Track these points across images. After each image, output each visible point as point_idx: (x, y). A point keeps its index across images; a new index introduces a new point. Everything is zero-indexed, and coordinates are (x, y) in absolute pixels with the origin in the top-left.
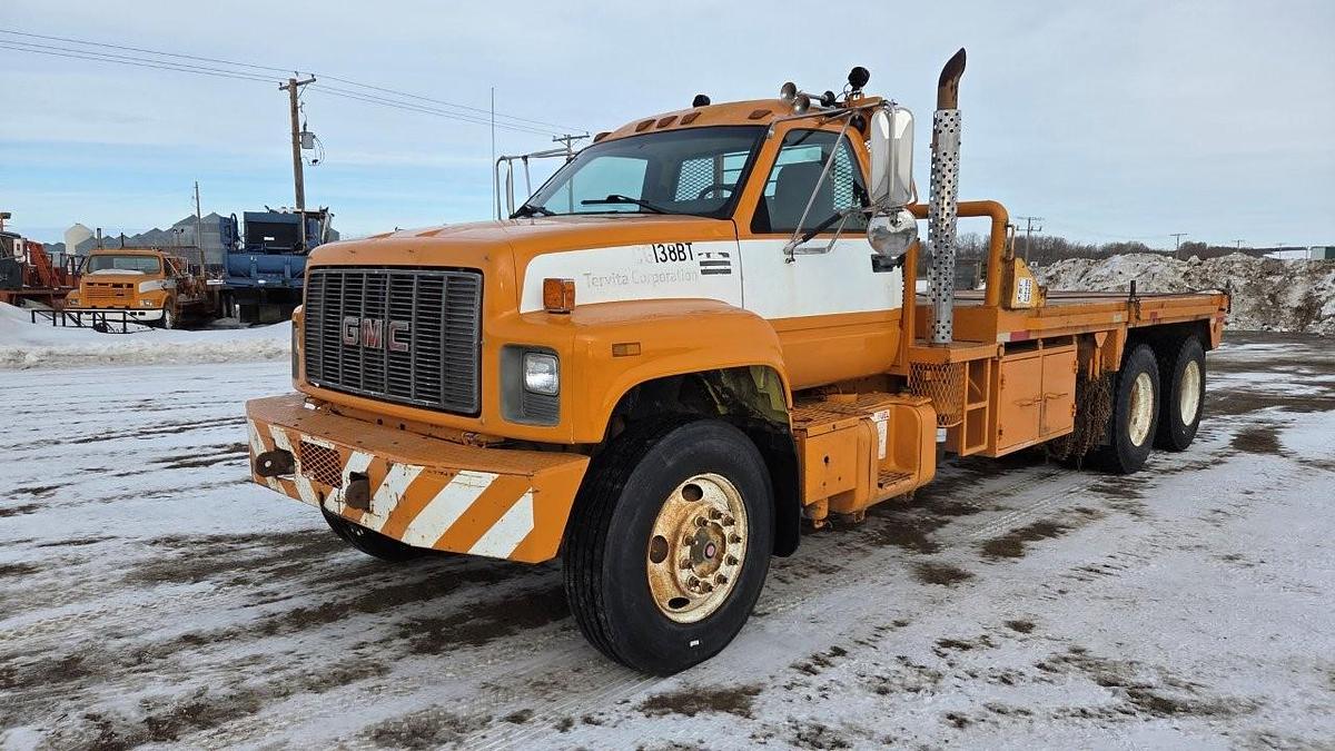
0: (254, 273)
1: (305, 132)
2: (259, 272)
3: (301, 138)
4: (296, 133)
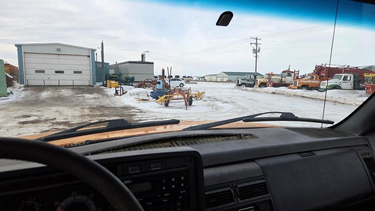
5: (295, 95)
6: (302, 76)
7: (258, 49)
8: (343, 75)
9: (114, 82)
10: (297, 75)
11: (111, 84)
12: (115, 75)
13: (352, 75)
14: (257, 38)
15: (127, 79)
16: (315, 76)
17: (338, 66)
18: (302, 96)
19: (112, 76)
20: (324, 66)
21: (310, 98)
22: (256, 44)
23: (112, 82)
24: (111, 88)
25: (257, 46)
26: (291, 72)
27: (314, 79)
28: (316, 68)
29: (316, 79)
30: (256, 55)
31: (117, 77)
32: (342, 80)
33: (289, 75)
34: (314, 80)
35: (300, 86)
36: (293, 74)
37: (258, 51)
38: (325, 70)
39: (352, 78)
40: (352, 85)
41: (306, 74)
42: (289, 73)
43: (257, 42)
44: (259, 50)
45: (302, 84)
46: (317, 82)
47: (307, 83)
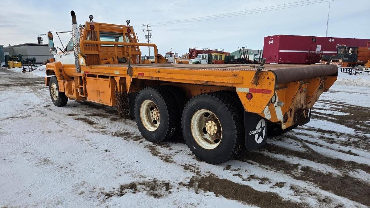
7: (149, 35)
8: (202, 55)
9: (17, 63)
10: (177, 56)
11: (14, 64)
12: (15, 56)
13: (207, 55)
14: (148, 25)
15: (27, 59)
16: (186, 56)
19: (12, 57)
22: (148, 30)
23: (15, 62)
24: (14, 68)
25: (148, 32)
26: (172, 53)
28: (189, 50)
30: (149, 40)
31: (18, 58)
32: (201, 58)
33: (171, 56)
34: (186, 59)
36: (173, 55)
37: (149, 36)
38: (194, 52)
39: (207, 56)
40: (208, 61)
42: (171, 54)
43: (148, 29)
44: (151, 36)
45: (178, 62)
46: (188, 60)
47: (182, 61)
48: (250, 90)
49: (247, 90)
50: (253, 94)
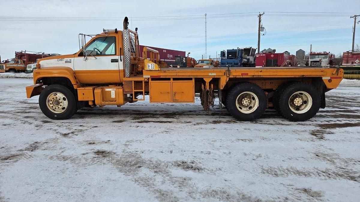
0: (226, 64)
1: (262, 27)
2: (227, 63)
3: (261, 29)
4: (259, 28)
5: (7, 77)
6: (4, 61)
16: (19, 61)
17: (35, 53)
18: (15, 77)
20: (24, 53)
21: (24, 78)
27: (20, 63)
28: (16, 54)
29: (21, 64)
35: (7, 69)
38: (26, 56)
41: (8, 59)
45: (9, 68)
46: (23, 66)
47: (13, 67)
48: (331, 78)
49: (329, 78)
50: (332, 79)
